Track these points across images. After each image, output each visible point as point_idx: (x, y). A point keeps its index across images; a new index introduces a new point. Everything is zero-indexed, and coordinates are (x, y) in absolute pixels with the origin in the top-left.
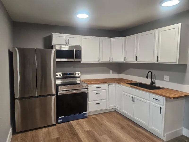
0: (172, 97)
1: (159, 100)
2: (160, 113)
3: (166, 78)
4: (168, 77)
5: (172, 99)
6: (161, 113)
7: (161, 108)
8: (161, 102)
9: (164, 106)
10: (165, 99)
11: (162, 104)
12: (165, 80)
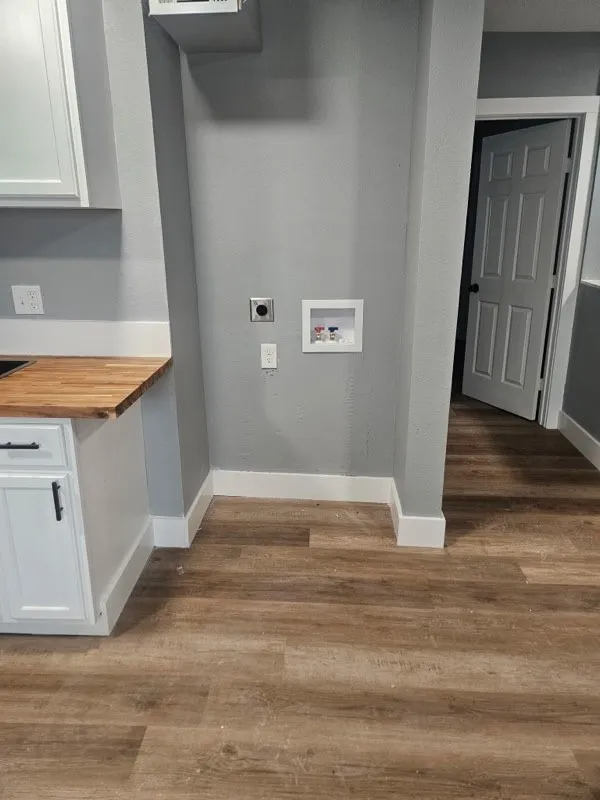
0: (107, 409)
1: (34, 446)
2: (59, 518)
3: (27, 296)
4: (36, 288)
5: (113, 416)
6: (64, 514)
7: (55, 487)
8: (48, 455)
9: (71, 470)
10: (69, 429)
11: (59, 460)
12: (19, 310)
